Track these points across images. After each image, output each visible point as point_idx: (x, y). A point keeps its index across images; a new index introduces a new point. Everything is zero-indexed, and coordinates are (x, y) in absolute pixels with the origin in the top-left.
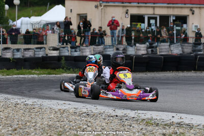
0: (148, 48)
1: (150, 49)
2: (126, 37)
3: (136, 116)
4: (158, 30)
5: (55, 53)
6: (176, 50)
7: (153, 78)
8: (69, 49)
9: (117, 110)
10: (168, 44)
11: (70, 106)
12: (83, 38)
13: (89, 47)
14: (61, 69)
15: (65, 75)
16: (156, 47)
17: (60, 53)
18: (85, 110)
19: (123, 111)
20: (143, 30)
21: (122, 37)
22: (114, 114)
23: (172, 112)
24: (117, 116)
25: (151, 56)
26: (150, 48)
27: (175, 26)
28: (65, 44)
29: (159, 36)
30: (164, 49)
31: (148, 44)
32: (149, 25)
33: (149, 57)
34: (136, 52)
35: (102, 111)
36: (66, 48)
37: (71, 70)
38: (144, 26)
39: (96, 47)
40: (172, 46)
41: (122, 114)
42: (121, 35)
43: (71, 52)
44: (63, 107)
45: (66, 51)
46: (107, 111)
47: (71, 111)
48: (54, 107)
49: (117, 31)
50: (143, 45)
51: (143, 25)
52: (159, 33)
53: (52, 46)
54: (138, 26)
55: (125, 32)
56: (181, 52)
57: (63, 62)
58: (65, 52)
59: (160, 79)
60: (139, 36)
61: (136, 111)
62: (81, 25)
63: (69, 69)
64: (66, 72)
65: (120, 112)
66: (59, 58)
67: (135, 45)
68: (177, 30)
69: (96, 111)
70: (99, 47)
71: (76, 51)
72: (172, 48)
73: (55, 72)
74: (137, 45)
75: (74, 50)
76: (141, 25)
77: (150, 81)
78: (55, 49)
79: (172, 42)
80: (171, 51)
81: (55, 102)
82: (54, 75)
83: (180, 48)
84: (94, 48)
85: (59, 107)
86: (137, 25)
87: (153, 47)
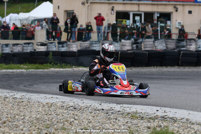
0: (133, 44)
1: (135, 45)
2: (112, 33)
3: (122, 110)
4: (143, 27)
5: (43, 49)
6: (160, 46)
7: (138, 73)
8: (57, 45)
9: (103, 104)
10: (153, 40)
11: (58, 100)
12: (70, 34)
13: (76, 43)
14: (49, 64)
15: (52, 69)
16: (141, 43)
17: (47, 48)
18: (72, 104)
19: (109, 105)
20: (128, 27)
21: (108, 33)
22: (100, 107)
23: (156, 106)
24: (103, 110)
25: (136, 51)
26: (135, 43)
27: (159, 23)
28: (52, 40)
29: (144, 32)
30: (148, 45)
31: (133, 39)
32: (134, 21)
33: (134, 53)
34: (121, 48)
35: (89, 105)
36: (54, 44)
37: (59, 64)
38: (129, 23)
39: (82, 43)
40: (156, 41)
41: (108, 108)
42: (106, 31)
43: (58, 47)
44: (51, 101)
45: (54, 46)
46: (93, 105)
47: (58, 105)
48: (42, 101)
49: (103, 27)
50: (128, 41)
51: (128, 21)
52: (144, 29)
53: (40, 41)
54: (124, 22)
55: (111, 29)
56: (165, 48)
57: (51, 57)
58: (52, 48)
59: (145, 74)
60: (124, 33)
61: (122, 105)
62: (68, 22)
63: (57, 64)
64: (53, 67)
65: (106, 106)
66: (47, 53)
67: (120, 41)
68: (161, 27)
69: (83, 105)
70: (86, 42)
71: (63, 47)
72: (156, 44)
73: (42, 67)
74: (123, 41)
75: (61, 46)
76: (126, 21)
77: (135, 76)
78: (43, 44)
79: (156, 38)
80: (155, 47)
81: (43, 95)
82: (42, 70)
83: (164, 44)
84: (81, 44)
85: (47, 101)
86: (122, 21)
87: (138, 43)
